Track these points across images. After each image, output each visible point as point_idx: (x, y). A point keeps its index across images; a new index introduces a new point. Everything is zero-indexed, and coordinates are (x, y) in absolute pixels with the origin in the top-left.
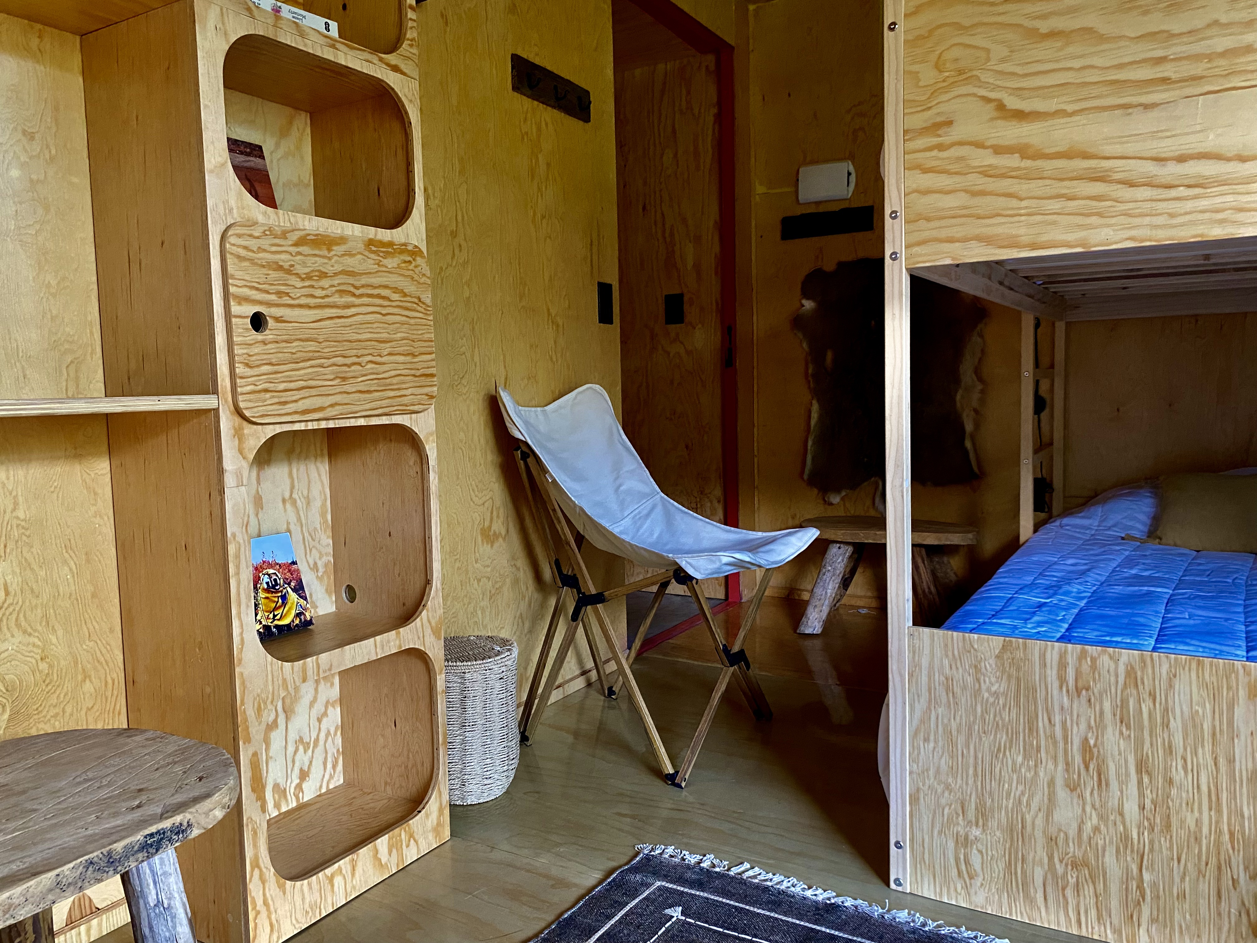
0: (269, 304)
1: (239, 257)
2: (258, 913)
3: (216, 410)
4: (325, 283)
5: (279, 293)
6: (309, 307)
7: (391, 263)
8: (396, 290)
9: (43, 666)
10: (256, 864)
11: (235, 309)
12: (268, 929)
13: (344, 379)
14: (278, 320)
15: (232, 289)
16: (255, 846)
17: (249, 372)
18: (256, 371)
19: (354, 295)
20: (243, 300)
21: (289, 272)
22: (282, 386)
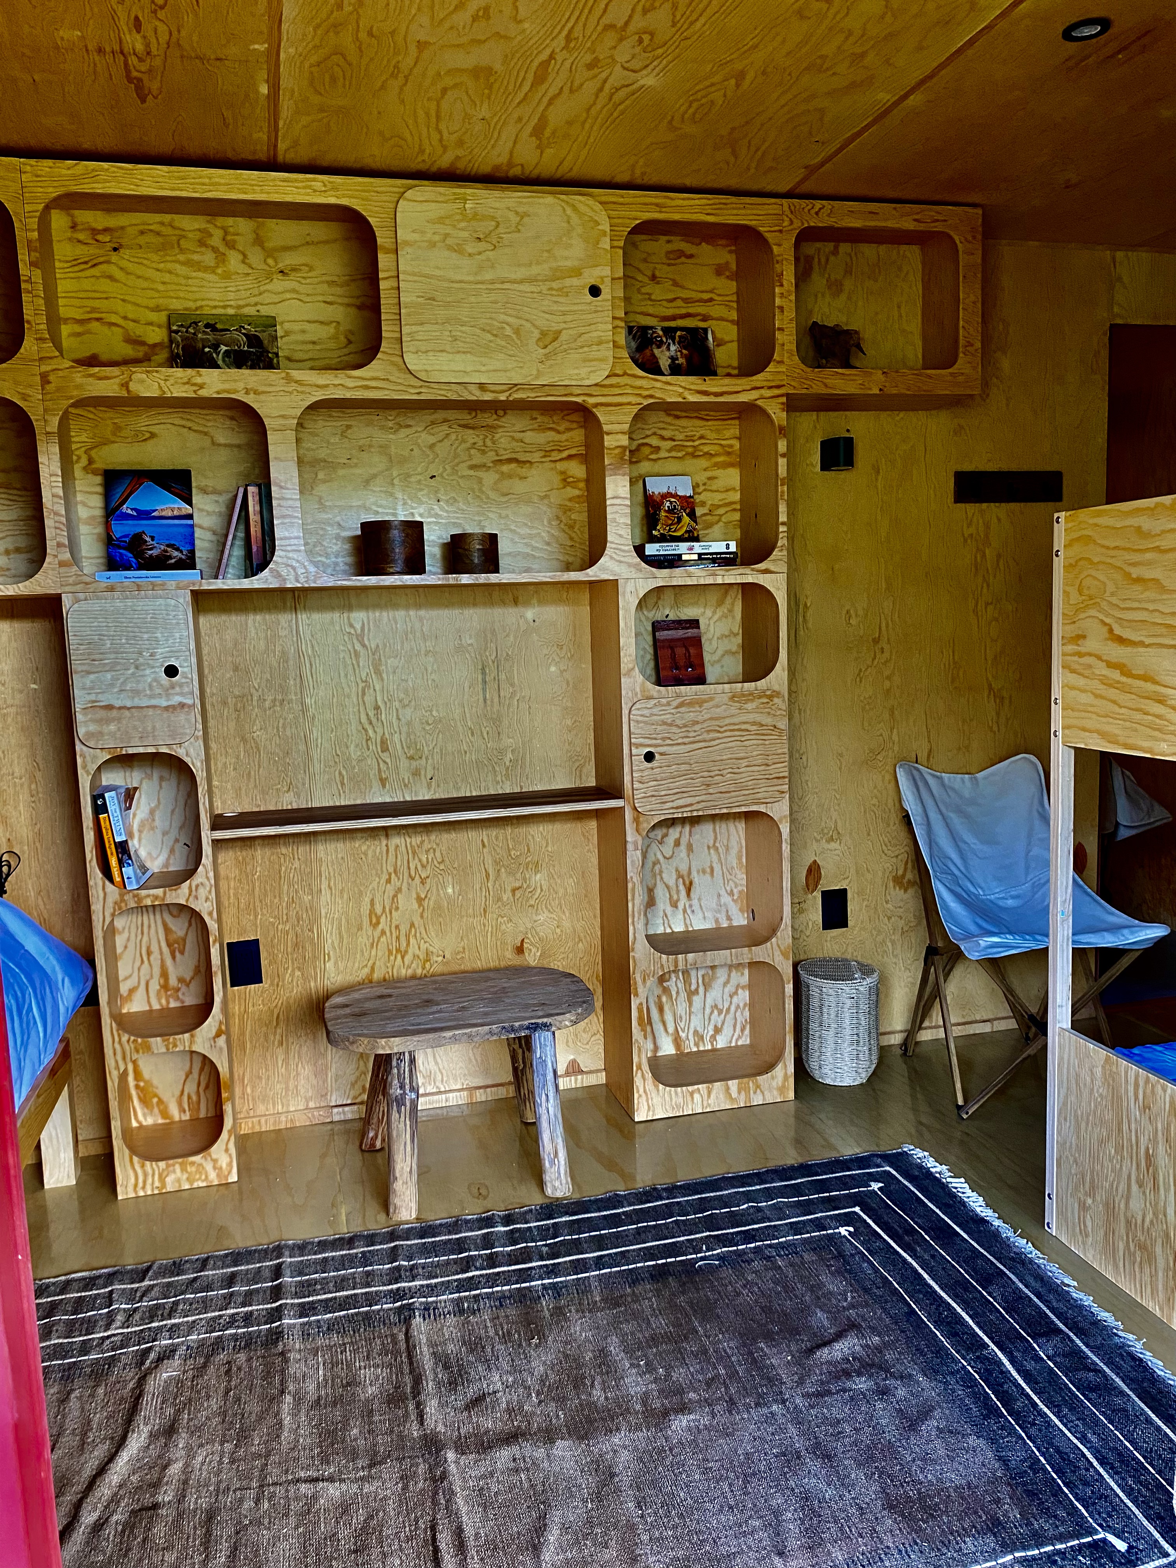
0: (656, 746)
1: (637, 722)
2: (640, 1096)
3: (622, 809)
4: (697, 727)
5: (664, 739)
6: (685, 744)
7: (750, 706)
8: (754, 723)
9: (558, 931)
10: (639, 1067)
11: (634, 751)
12: (646, 1107)
13: (708, 785)
14: (661, 754)
15: (633, 740)
16: (639, 1056)
17: (641, 786)
18: (646, 785)
19: (719, 732)
20: (638, 746)
21: (671, 725)
22: (663, 793)
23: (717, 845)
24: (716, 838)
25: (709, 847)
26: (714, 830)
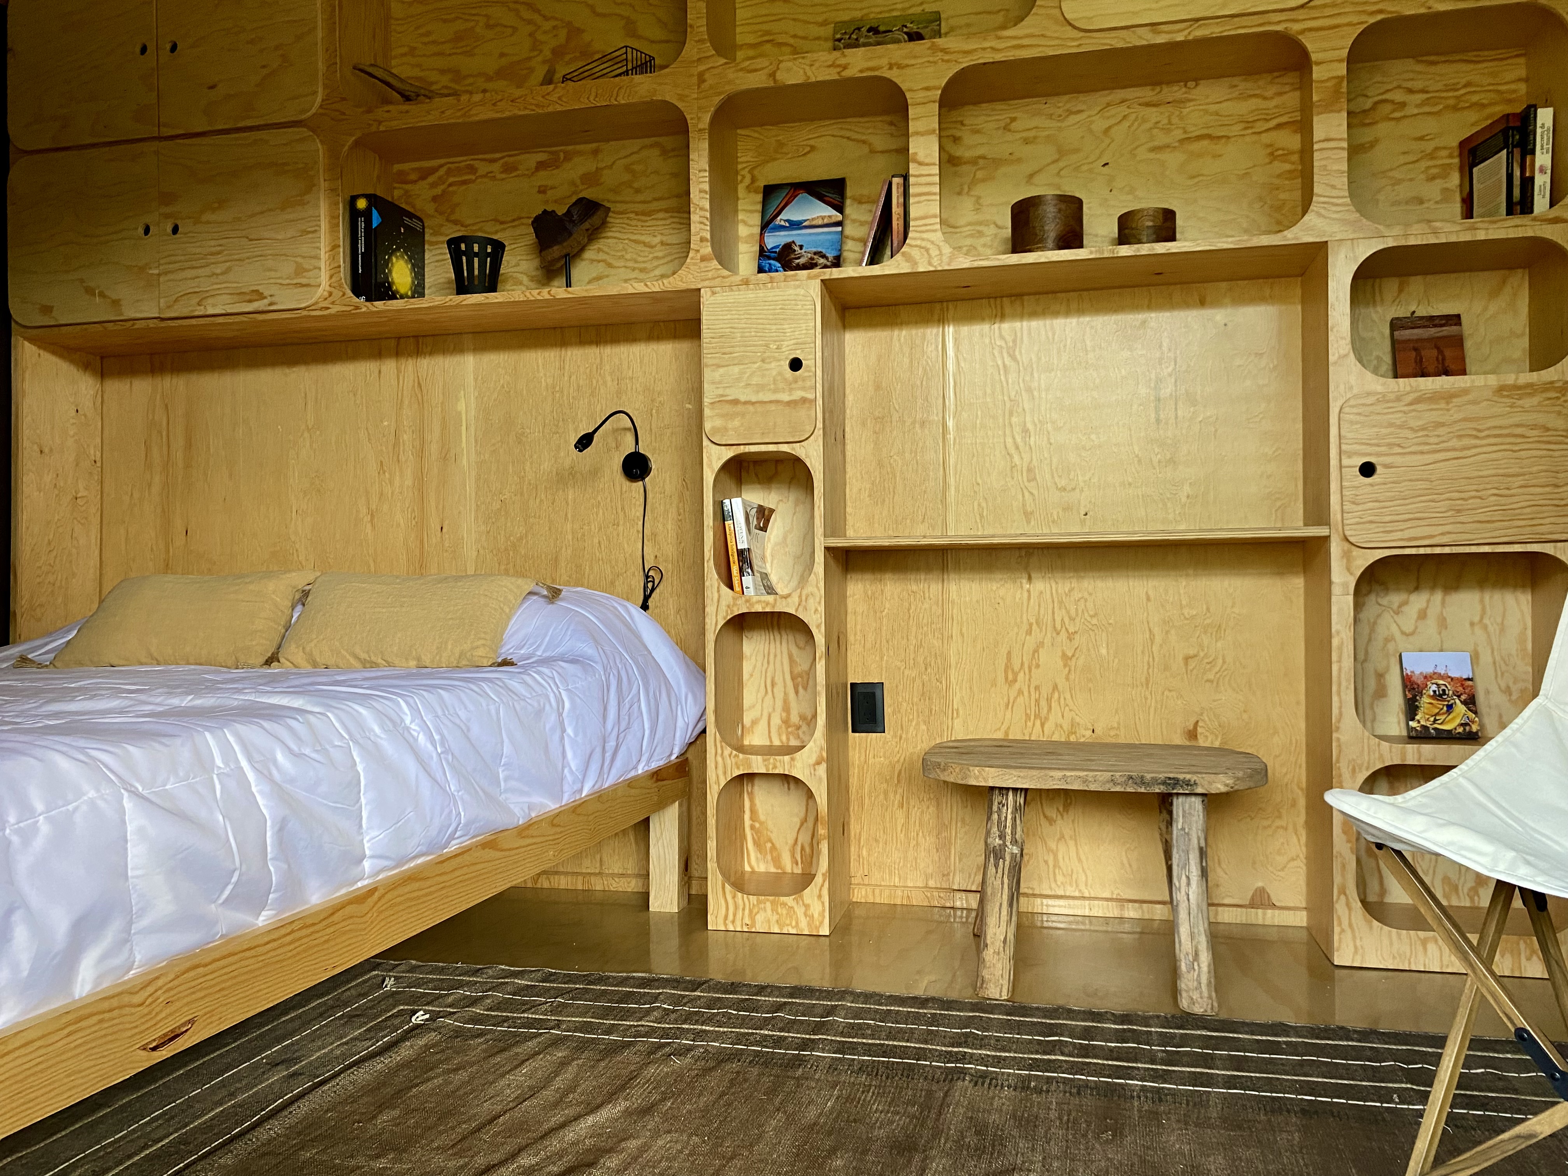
0: (1378, 455)
1: (1352, 423)
2: (1343, 931)
3: (1327, 539)
4: (1442, 431)
5: (1390, 445)
6: (1422, 453)
7: (1528, 402)
8: (1534, 427)
10: (1343, 891)
11: (1345, 462)
12: (1351, 948)
13: (1459, 511)
14: (1386, 466)
15: (1344, 447)
16: (1343, 876)
17: (1355, 508)
18: (1360, 508)
19: (1477, 437)
20: (1350, 455)
21: (1400, 427)
22: (1388, 518)
23: (1486, 621)
24: (1484, 612)
25: (1472, 624)
26: (1482, 601)
